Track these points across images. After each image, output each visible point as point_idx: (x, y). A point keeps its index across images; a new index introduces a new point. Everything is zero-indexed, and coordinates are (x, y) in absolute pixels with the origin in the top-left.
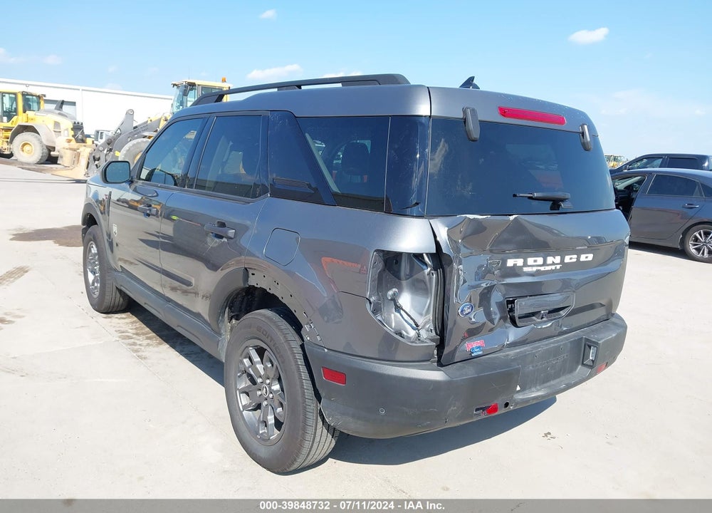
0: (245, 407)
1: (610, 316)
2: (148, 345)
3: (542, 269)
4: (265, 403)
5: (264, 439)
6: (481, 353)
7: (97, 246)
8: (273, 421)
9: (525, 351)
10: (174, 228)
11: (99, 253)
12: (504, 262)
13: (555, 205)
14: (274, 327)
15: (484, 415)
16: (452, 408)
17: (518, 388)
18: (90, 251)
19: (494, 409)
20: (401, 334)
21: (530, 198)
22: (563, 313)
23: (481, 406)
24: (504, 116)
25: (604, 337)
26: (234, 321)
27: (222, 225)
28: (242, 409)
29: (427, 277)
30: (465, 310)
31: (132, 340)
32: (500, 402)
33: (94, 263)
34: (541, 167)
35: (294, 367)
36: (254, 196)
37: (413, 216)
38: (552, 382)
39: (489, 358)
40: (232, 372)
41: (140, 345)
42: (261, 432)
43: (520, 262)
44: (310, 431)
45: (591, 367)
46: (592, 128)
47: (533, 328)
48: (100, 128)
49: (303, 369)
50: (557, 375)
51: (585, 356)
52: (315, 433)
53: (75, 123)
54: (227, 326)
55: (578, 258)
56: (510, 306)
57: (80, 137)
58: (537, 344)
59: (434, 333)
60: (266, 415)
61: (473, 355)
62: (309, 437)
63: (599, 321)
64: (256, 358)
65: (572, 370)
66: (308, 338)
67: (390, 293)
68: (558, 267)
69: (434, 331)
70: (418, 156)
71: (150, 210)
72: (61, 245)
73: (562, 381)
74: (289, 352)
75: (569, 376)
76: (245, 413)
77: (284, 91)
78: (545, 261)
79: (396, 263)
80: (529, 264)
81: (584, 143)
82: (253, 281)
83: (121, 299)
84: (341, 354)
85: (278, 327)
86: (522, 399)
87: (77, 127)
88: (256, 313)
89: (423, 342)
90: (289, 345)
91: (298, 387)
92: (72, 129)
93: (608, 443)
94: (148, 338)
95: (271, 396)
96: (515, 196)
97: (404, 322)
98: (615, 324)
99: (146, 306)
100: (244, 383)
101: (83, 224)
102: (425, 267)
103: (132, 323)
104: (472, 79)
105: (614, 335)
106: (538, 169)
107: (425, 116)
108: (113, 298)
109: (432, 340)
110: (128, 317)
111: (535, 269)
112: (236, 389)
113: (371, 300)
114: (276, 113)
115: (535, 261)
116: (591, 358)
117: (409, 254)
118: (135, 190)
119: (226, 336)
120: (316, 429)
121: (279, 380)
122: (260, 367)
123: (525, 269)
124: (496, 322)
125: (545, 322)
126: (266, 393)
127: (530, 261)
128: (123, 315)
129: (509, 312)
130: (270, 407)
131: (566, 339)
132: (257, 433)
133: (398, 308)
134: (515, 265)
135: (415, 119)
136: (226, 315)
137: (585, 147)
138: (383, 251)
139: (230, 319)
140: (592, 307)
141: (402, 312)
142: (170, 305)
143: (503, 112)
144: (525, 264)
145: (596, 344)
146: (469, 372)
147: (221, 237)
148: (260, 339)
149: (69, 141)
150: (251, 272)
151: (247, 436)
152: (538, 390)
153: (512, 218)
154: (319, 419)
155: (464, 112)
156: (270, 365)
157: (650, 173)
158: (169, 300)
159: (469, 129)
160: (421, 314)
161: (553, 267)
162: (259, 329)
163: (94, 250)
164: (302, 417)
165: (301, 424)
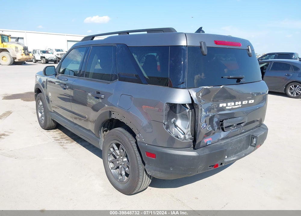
0: (112, 168)
1: (261, 124)
2: (67, 143)
3: (234, 107)
4: (120, 166)
5: (121, 181)
6: (210, 143)
7: (42, 102)
8: (125, 174)
9: (228, 141)
10: (73, 93)
11: (43, 105)
12: (218, 105)
13: (238, 80)
14: (123, 135)
15: (213, 168)
16: (200, 167)
17: (226, 157)
18: (39, 104)
19: (217, 166)
20: (178, 137)
21: (228, 78)
22: (242, 125)
23: (212, 165)
24: (217, 44)
25: (259, 134)
26: (105, 133)
27: (99, 93)
28: (111, 169)
29: (188, 113)
30: (204, 126)
31: (60, 141)
32: (219, 163)
33: (41, 109)
34: (223, 59)
35: (133, 152)
36: (111, 80)
37: (181, 88)
38: (239, 153)
39: (214, 145)
40: (105, 154)
41: (64, 143)
42: (119, 178)
43: (225, 105)
44: (141, 177)
45: (254, 146)
46: (252, 47)
47: (231, 132)
48: (35, 49)
49: (137, 152)
50: (241, 151)
51: (252, 142)
52: (143, 178)
53: (24, 47)
54: (102, 135)
55: (248, 102)
56: (221, 123)
57: (27, 53)
58: (232, 138)
59: (191, 136)
60: (121, 171)
61: (207, 144)
62: (141, 180)
63: (256, 127)
64: (116, 148)
65: (246, 148)
66: (139, 140)
67: (173, 120)
68: (240, 106)
69: (191, 135)
70: (182, 63)
71: (66, 87)
72: (24, 101)
73: (243, 153)
74: (131, 146)
75: (245, 150)
76: (112, 170)
77: (122, 35)
78: (235, 104)
79: (175, 108)
80: (228, 105)
81: (249, 53)
82: (113, 116)
83: (54, 124)
84: (153, 146)
85: (125, 135)
86: (227, 161)
87: (25, 49)
88: (115, 130)
89: (187, 140)
90: (130, 142)
91: (135, 160)
92: (23, 50)
93: (261, 177)
94: (66, 140)
95: (123, 163)
96: (222, 77)
97: (179, 132)
98: (263, 128)
99: (65, 127)
100: (111, 158)
101: (35, 92)
102: (187, 109)
103: (59, 133)
104: (201, 28)
105: (263, 133)
106: (222, 60)
107: (184, 46)
108: (50, 123)
109: (191, 139)
110: (57, 131)
111: (231, 107)
112: (108, 161)
113: (165, 124)
114: (119, 45)
115: (231, 104)
116: (254, 143)
117: (180, 104)
118: (58, 78)
119: (102, 140)
120: (143, 177)
121: (127, 156)
122: (118, 152)
123: (227, 108)
124: (216, 130)
125: (236, 129)
126: (121, 162)
127: (229, 104)
128: (55, 130)
129: (221, 125)
130: (123, 168)
131: (244, 135)
132: (118, 179)
133: (176, 126)
134: (223, 106)
135: (180, 47)
136: (102, 130)
137: (250, 55)
138: (169, 103)
139: (103, 132)
140: (254, 122)
141: (177, 128)
142: (76, 126)
143: (216, 43)
144: (227, 106)
145: (256, 137)
146: (206, 151)
147: (98, 98)
148: (117, 140)
149: (22, 55)
150: (112, 113)
151: (114, 180)
152: (234, 157)
153: (221, 87)
154: (145, 172)
155: (201, 43)
156: (122, 151)
157: (271, 61)
158: (76, 124)
159: (203, 51)
160: (186, 129)
161: (238, 106)
162: (117, 136)
163: (41, 103)
164: (137, 172)
165: (137, 175)
